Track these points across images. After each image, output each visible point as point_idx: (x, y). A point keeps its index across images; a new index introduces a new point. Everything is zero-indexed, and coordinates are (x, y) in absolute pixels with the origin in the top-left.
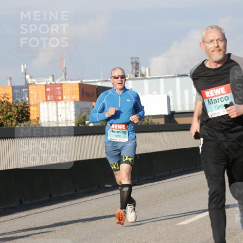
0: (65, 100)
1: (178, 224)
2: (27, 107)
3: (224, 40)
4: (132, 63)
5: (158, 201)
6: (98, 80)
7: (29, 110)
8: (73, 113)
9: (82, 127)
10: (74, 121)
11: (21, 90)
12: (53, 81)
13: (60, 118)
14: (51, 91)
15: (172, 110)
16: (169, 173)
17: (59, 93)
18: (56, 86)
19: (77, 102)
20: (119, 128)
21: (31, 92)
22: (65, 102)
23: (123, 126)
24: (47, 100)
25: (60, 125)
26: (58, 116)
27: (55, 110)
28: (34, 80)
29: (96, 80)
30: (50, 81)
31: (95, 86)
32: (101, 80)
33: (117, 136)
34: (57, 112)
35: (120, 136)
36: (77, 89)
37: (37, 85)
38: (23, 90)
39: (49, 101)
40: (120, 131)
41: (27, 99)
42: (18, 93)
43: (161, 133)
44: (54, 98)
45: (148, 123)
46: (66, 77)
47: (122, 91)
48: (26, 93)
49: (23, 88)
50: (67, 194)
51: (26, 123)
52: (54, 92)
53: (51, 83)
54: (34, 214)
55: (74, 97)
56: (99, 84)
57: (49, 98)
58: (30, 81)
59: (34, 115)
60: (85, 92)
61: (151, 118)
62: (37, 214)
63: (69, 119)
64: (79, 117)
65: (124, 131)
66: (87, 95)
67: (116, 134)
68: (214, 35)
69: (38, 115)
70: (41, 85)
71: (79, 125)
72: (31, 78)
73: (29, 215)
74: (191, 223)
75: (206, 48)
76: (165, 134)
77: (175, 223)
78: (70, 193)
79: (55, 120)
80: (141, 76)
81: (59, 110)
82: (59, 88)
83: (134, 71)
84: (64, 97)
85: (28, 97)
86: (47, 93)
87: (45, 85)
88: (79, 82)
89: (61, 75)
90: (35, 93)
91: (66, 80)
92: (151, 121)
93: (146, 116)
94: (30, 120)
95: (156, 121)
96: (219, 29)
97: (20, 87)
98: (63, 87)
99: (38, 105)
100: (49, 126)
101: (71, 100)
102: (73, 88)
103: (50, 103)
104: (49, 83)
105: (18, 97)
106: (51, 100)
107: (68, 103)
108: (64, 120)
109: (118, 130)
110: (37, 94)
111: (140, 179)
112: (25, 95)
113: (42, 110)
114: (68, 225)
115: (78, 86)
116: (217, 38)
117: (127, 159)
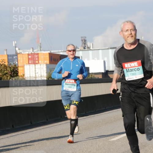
0: (40, 63)
1: (110, 140)
2: (17, 68)
3: (135, 30)
4: (82, 41)
5: (98, 126)
6: (61, 51)
7: (18, 70)
8: (45, 71)
9: (51, 80)
10: (46, 76)
11: (12, 57)
12: (33, 52)
13: (37, 75)
14: (32, 58)
15: (107, 69)
16: (104, 108)
17: (37, 59)
18: (35, 55)
19: (48, 64)
20: (71, 82)
21: (19, 59)
22: (41, 65)
23: (73, 81)
24: (29, 63)
25: (37, 79)
26: (36, 73)
27: (34, 69)
28: (21, 51)
29: (60, 51)
30: (31, 51)
31: (59, 55)
32: (63, 51)
33: (70, 87)
34: (35, 71)
35: (71, 87)
36: (48, 56)
37: (23, 54)
38: (14, 57)
39: (30, 64)
40: (71, 84)
41: (17, 63)
42: (11, 59)
43: (100, 84)
44: (33, 62)
45: (92, 78)
46: (41, 49)
47: (73, 60)
48: (16, 59)
49: (14, 56)
50: (41, 122)
51: (16, 78)
52: (33, 58)
53: (31, 53)
54: (21, 134)
55: (46, 62)
56: (61, 53)
57: (30, 62)
58: (18, 51)
59: (21, 73)
60: (52, 58)
61: (94, 74)
62: (23, 134)
63: (43, 75)
64: (49, 74)
65: (74, 84)
66: (54, 61)
67: (69, 86)
68: (129, 27)
69: (23, 72)
70: (25, 54)
71: (49, 79)
72: (19, 49)
73: (18, 135)
74: (118, 139)
75: (123, 35)
76: (102, 84)
77: (108, 140)
78: (43, 121)
79: (34, 76)
80: (87, 48)
81: (36, 69)
82: (36, 56)
83: (83, 45)
84: (40, 62)
85: (17, 61)
86: (29, 59)
87: (28, 54)
88: (49, 52)
89: (38, 48)
90: (21, 59)
91: (41, 51)
92: (94, 76)
93: (91, 73)
94: (18, 76)
95: (96, 76)
96: (132, 23)
97: (12, 55)
98: (39, 55)
99: (23, 67)
100: (30, 79)
101: (44, 63)
102: (45, 56)
103: (31, 65)
104: (30, 53)
105: (11, 62)
106: (32, 64)
107: (42, 65)
108: (40, 76)
109: (70, 84)
110: (23, 60)
111: (87, 112)
112: (15, 60)
113: (26, 70)
114: (42, 141)
115: (48, 55)
116: (131, 28)
117: (75, 102)
